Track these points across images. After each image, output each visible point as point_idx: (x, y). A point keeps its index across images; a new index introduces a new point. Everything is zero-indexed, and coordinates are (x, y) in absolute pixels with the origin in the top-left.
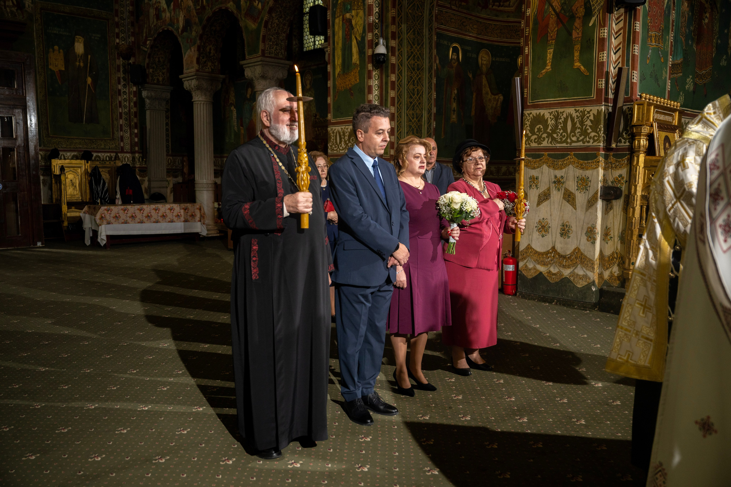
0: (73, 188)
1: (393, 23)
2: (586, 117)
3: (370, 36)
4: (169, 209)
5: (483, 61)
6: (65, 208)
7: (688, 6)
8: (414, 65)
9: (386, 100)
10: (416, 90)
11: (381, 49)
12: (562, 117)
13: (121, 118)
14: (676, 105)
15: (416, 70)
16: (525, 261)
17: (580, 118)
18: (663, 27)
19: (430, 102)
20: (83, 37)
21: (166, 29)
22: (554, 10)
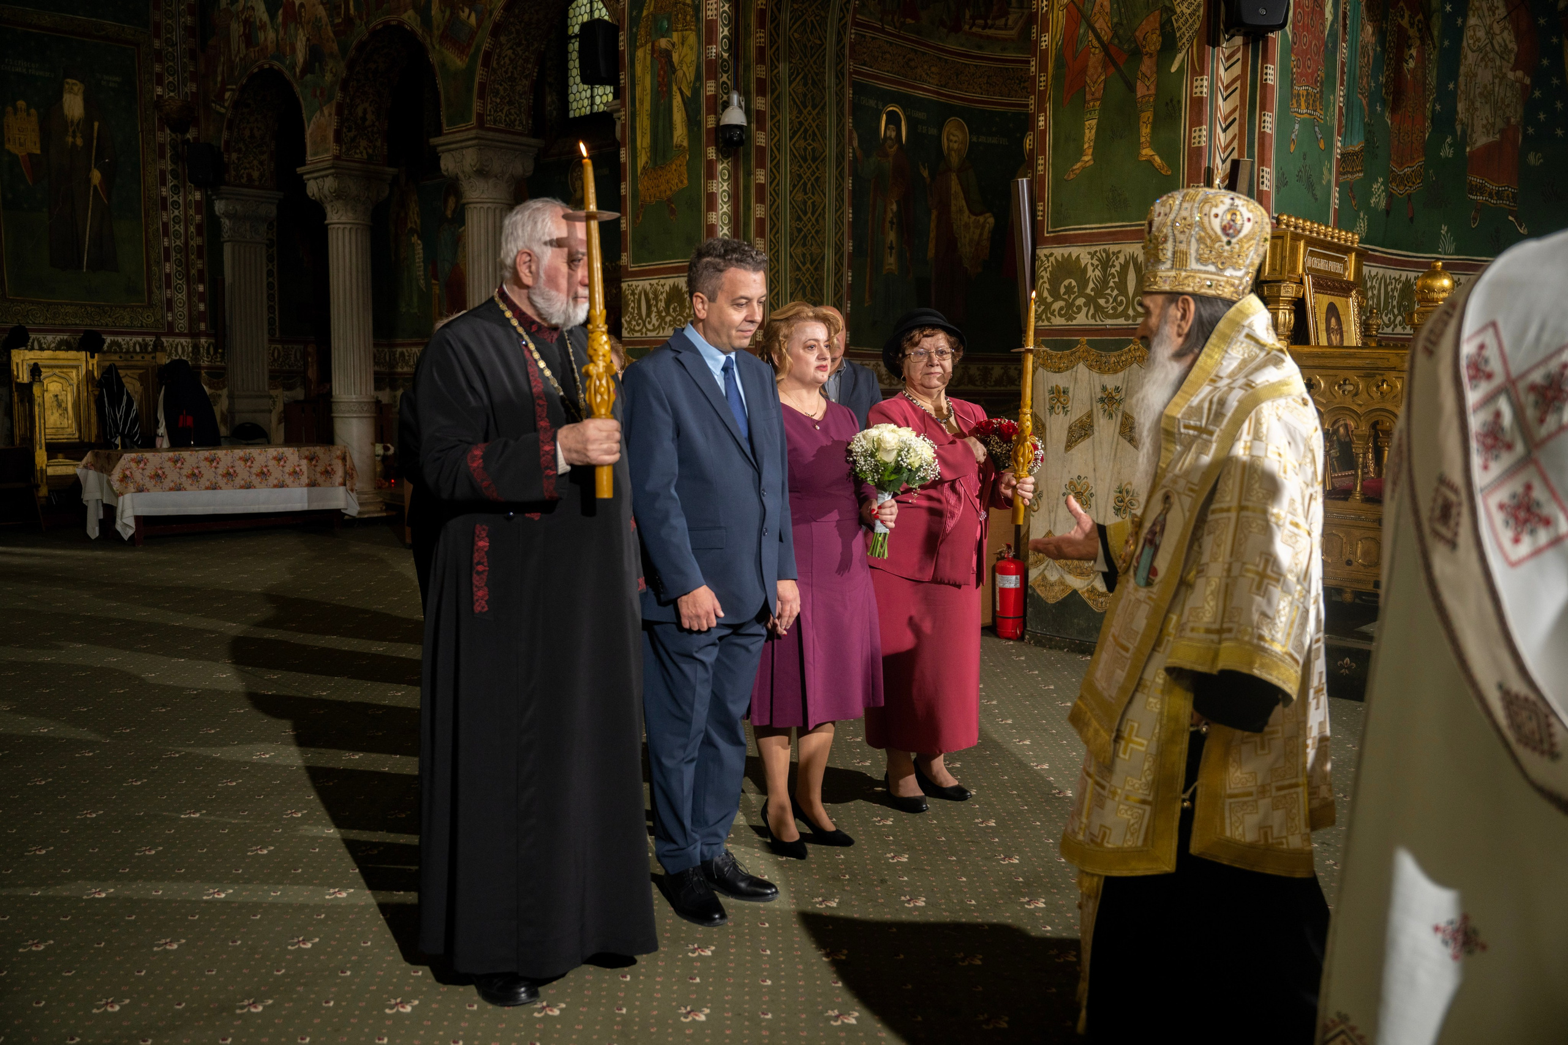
0: (60, 412)
1: (761, 59)
4: (275, 458)
5: (951, 144)
6: (41, 456)
7: (1373, 33)
8: (805, 149)
9: (747, 224)
10: (809, 202)
11: (735, 116)
12: (1116, 263)
13: (167, 259)
14: (1351, 238)
15: (810, 161)
16: (1042, 567)
18: (1323, 75)
19: (840, 229)
20: (82, 82)
21: (267, 66)
22: (1098, 37)
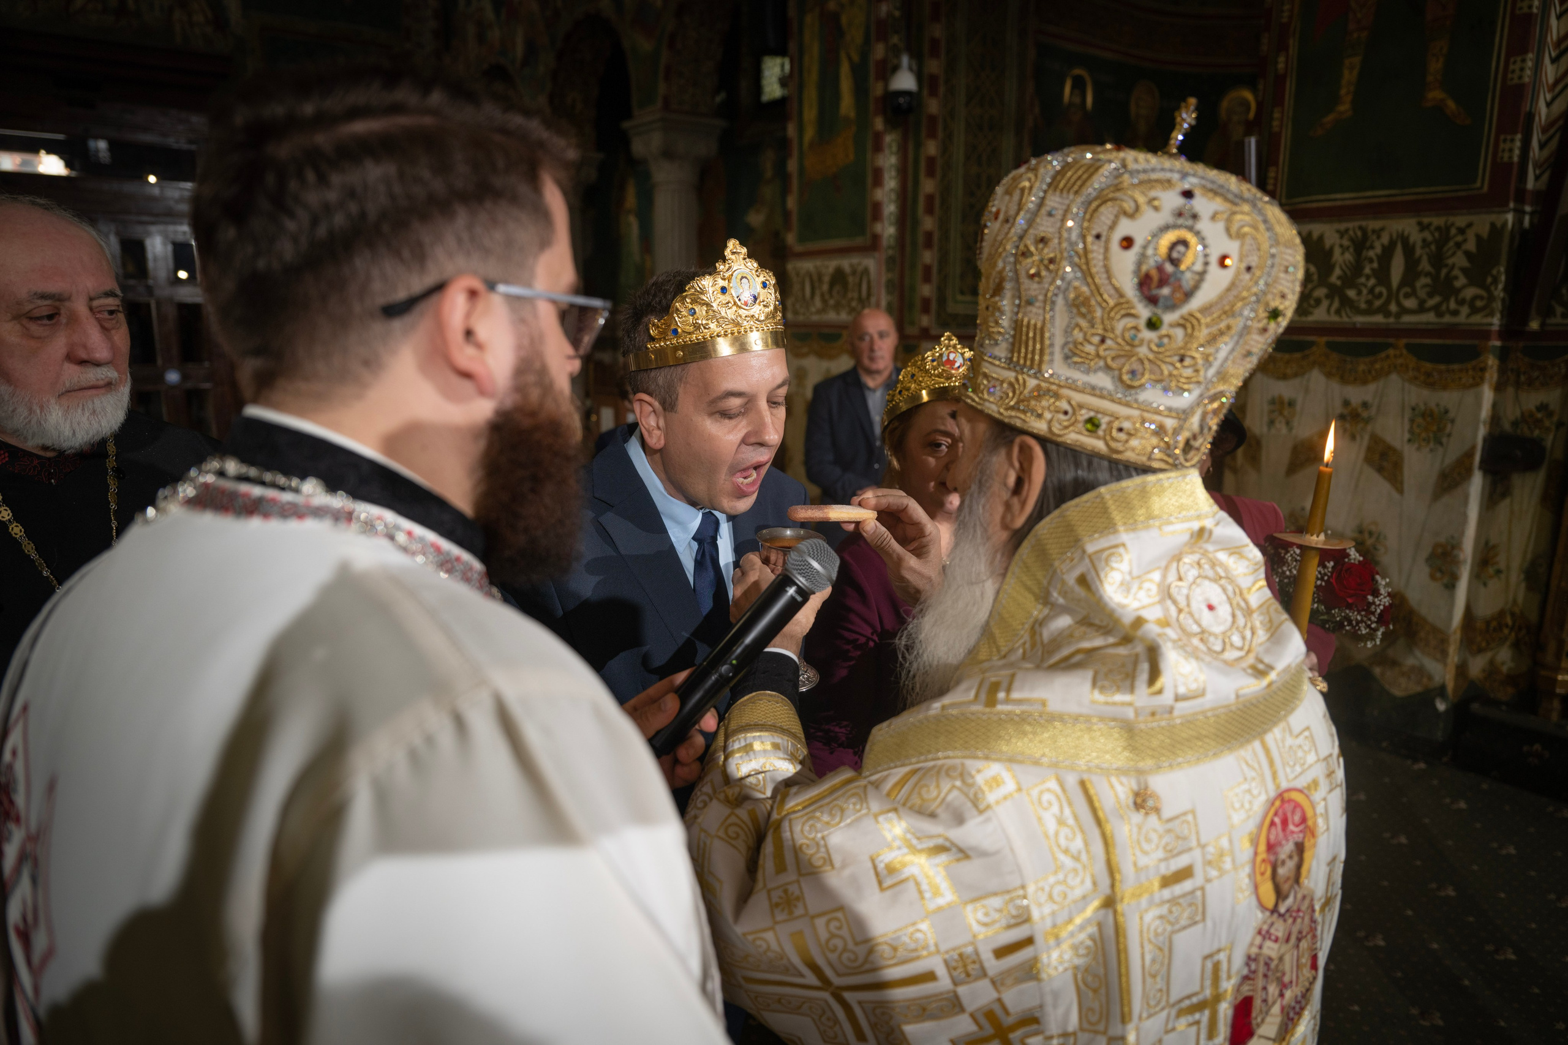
1: (936, 16)
2: (1451, 244)
3: (879, 51)
5: (1140, 110)
8: (982, 117)
9: (915, 201)
11: (905, 81)
12: (1377, 244)
15: (986, 130)
17: (1433, 247)
